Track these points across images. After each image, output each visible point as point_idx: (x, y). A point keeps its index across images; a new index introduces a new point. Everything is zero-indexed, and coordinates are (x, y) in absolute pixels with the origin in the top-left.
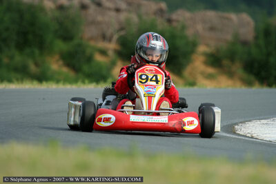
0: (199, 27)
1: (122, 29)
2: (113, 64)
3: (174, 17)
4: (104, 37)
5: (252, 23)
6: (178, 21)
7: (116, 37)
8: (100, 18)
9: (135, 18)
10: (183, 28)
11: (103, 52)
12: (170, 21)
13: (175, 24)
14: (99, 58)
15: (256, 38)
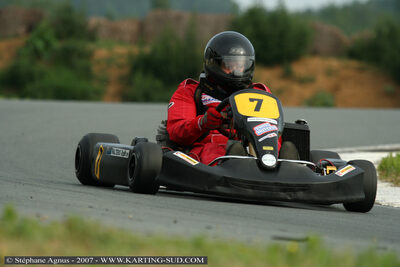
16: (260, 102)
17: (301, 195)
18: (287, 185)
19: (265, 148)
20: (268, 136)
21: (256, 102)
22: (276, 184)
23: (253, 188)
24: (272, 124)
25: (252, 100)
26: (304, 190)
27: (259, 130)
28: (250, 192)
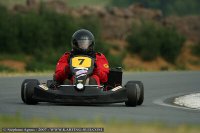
0: (186, 28)
1: (129, 30)
2: (124, 56)
3: (168, 20)
4: (116, 37)
6: (170, 24)
7: (125, 36)
8: (113, 23)
9: (138, 22)
10: (174, 29)
12: (164, 24)
13: (168, 26)
14: (113, 52)
16: (83, 60)
17: (94, 100)
18: (88, 96)
19: (78, 81)
20: (82, 75)
21: (81, 60)
22: (82, 96)
23: (72, 99)
24: (85, 70)
25: (79, 60)
26: (95, 98)
27: (78, 73)
28: (71, 100)
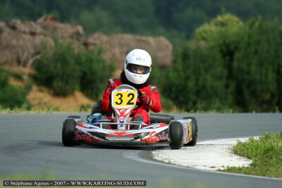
0: (117, 51)
2: (29, 88)
3: (91, 40)
4: (19, 62)
5: (170, 47)
6: (94, 45)
7: (31, 61)
8: (14, 42)
10: (100, 52)
11: (18, 77)
12: (86, 45)
13: (91, 48)
14: (13, 83)
15: (174, 62)
